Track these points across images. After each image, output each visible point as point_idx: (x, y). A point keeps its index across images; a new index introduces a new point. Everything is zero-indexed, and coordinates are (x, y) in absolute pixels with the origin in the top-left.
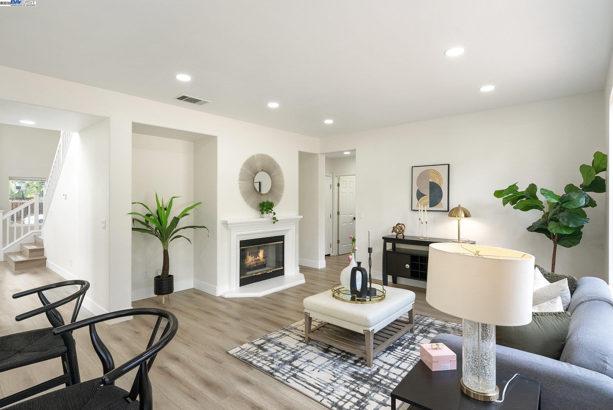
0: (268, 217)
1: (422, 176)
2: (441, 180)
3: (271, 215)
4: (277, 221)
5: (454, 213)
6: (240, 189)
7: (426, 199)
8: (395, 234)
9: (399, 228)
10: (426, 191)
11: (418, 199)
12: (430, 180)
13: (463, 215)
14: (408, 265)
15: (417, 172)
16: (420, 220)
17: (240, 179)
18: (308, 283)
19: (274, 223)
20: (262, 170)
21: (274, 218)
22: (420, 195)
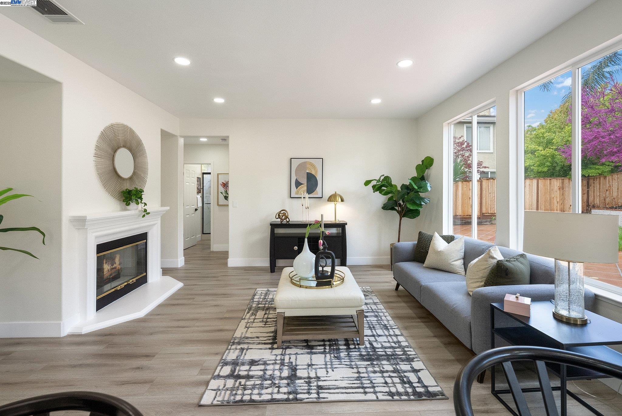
0: (134, 209)
1: (301, 167)
2: (316, 172)
3: (141, 206)
4: (149, 213)
5: (333, 199)
6: (97, 169)
7: (304, 188)
8: (279, 220)
9: (283, 214)
10: (304, 181)
11: (297, 188)
12: (308, 171)
13: (340, 200)
14: (296, 247)
15: (295, 163)
16: (303, 205)
17: (96, 155)
18: (187, 285)
19: (144, 216)
20: (124, 146)
21: (145, 210)
22: (298, 184)
